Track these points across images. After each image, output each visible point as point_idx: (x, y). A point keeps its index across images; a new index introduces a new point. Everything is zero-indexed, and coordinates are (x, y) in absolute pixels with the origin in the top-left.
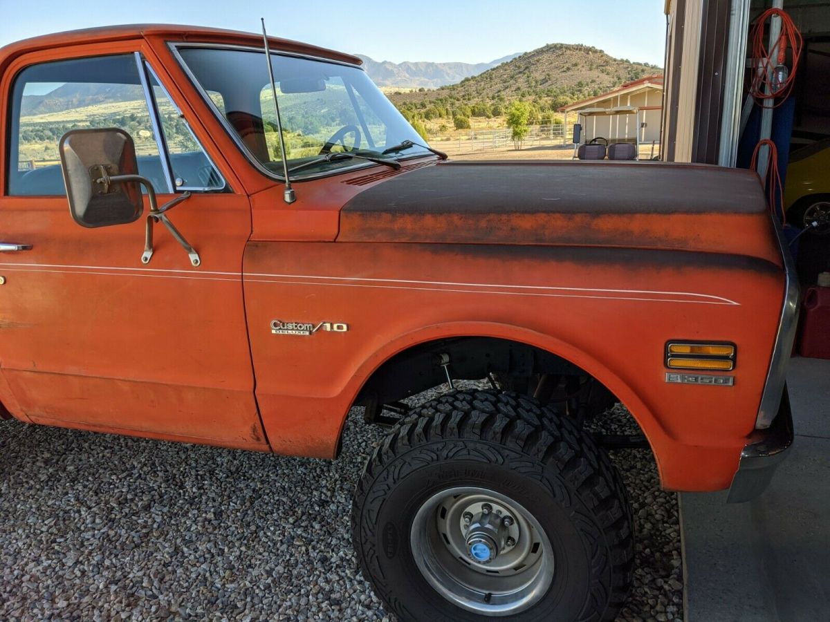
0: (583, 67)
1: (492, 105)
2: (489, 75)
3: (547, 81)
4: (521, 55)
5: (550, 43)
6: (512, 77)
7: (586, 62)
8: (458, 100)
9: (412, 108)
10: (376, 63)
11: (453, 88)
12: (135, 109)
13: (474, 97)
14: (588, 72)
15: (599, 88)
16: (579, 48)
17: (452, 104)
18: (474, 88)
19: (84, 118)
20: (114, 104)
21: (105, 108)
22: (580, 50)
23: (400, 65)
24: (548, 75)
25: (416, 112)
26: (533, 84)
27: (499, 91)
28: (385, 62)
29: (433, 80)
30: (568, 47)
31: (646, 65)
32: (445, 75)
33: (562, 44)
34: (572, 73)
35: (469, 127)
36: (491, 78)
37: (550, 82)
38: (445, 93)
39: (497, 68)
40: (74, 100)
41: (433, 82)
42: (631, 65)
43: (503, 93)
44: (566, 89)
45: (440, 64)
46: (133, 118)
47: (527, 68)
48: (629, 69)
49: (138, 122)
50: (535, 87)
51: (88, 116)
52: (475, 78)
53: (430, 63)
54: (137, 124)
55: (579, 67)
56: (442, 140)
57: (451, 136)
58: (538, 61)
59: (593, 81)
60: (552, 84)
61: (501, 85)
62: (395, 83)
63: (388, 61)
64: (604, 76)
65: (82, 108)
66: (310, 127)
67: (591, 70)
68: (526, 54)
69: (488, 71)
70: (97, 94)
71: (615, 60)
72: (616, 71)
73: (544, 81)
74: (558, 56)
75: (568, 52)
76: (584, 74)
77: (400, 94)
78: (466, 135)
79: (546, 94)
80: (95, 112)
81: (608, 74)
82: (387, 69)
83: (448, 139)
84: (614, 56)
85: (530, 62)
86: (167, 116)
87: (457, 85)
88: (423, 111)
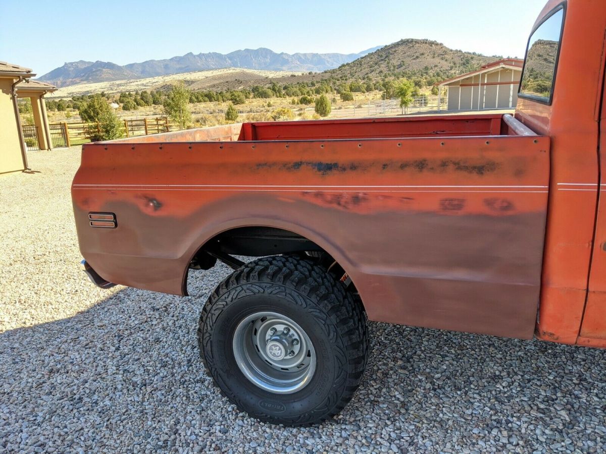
0: (428, 55)
1: (364, 83)
2: (359, 62)
3: (402, 66)
4: (382, 47)
5: (404, 38)
6: (376, 64)
7: (430, 52)
8: (338, 80)
9: (305, 87)
10: (276, 54)
11: (334, 71)
12: (102, 88)
13: (349, 78)
14: (432, 60)
15: (440, 71)
16: (425, 42)
17: (334, 83)
18: (349, 72)
19: (66, 95)
20: (87, 85)
21: (80, 88)
22: (426, 43)
23: (293, 55)
24: (403, 62)
25: (308, 89)
26: (392, 68)
27: (367, 74)
28: (282, 53)
29: (317, 66)
30: (417, 42)
31: (474, 54)
32: (326, 63)
33: (412, 39)
34: (420, 60)
35: (352, 99)
36: (361, 65)
37: (404, 67)
38: (327, 76)
39: (365, 57)
40: (59, 82)
41: (317, 68)
42: (463, 54)
43: (369, 75)
44: (416, 72)
45: (323, 54)
46: (103, 95)
47: (387, 57)
48: (462, 57)
49: (107, 98)
50: (394, 70)
51: (68, 94)
52: (349, 64)
53: (314, 54)
54: (106, 99)
55: (426, 55)
56: (336, 109)
57: (342, 105)
58: (395, 51)
59: (436, 66)
60: (406, 69)
61: (369, 69)
62: (290, 69)
63: (285, 52)
64: (443, 62)
65: (64, 88)
66: (238, 99)
67: (434, 57)
68: (386, 46)
69: (358, 59)
70: (75, 77)
71: (451, 51)
72: (452, 59)
73: (400, 66)
74: (410, 47)
75: (417, 45)
76: (429, 61)
77: (295, 76)
78: (353, 105)
79: (402, 75)
80: (74, 91)
81: (446, 61)
82: (284, 58)
83: (340, 108)
84: (450, 48)
85: (389, 52)
86: (127, 93)
87: (336, 69)
88: (313, 88)
